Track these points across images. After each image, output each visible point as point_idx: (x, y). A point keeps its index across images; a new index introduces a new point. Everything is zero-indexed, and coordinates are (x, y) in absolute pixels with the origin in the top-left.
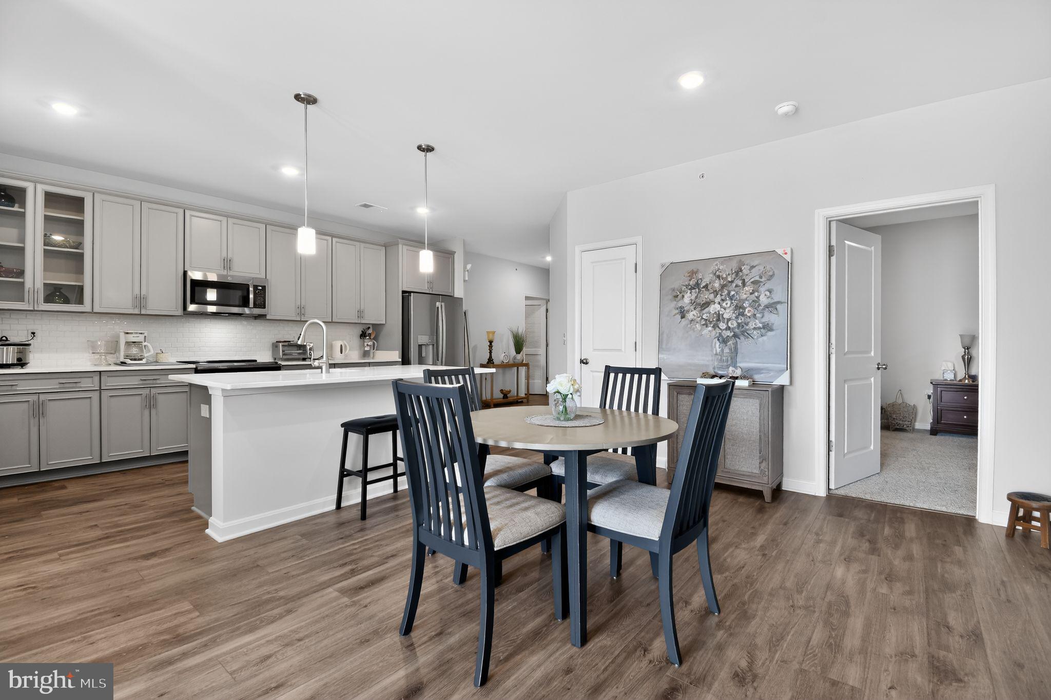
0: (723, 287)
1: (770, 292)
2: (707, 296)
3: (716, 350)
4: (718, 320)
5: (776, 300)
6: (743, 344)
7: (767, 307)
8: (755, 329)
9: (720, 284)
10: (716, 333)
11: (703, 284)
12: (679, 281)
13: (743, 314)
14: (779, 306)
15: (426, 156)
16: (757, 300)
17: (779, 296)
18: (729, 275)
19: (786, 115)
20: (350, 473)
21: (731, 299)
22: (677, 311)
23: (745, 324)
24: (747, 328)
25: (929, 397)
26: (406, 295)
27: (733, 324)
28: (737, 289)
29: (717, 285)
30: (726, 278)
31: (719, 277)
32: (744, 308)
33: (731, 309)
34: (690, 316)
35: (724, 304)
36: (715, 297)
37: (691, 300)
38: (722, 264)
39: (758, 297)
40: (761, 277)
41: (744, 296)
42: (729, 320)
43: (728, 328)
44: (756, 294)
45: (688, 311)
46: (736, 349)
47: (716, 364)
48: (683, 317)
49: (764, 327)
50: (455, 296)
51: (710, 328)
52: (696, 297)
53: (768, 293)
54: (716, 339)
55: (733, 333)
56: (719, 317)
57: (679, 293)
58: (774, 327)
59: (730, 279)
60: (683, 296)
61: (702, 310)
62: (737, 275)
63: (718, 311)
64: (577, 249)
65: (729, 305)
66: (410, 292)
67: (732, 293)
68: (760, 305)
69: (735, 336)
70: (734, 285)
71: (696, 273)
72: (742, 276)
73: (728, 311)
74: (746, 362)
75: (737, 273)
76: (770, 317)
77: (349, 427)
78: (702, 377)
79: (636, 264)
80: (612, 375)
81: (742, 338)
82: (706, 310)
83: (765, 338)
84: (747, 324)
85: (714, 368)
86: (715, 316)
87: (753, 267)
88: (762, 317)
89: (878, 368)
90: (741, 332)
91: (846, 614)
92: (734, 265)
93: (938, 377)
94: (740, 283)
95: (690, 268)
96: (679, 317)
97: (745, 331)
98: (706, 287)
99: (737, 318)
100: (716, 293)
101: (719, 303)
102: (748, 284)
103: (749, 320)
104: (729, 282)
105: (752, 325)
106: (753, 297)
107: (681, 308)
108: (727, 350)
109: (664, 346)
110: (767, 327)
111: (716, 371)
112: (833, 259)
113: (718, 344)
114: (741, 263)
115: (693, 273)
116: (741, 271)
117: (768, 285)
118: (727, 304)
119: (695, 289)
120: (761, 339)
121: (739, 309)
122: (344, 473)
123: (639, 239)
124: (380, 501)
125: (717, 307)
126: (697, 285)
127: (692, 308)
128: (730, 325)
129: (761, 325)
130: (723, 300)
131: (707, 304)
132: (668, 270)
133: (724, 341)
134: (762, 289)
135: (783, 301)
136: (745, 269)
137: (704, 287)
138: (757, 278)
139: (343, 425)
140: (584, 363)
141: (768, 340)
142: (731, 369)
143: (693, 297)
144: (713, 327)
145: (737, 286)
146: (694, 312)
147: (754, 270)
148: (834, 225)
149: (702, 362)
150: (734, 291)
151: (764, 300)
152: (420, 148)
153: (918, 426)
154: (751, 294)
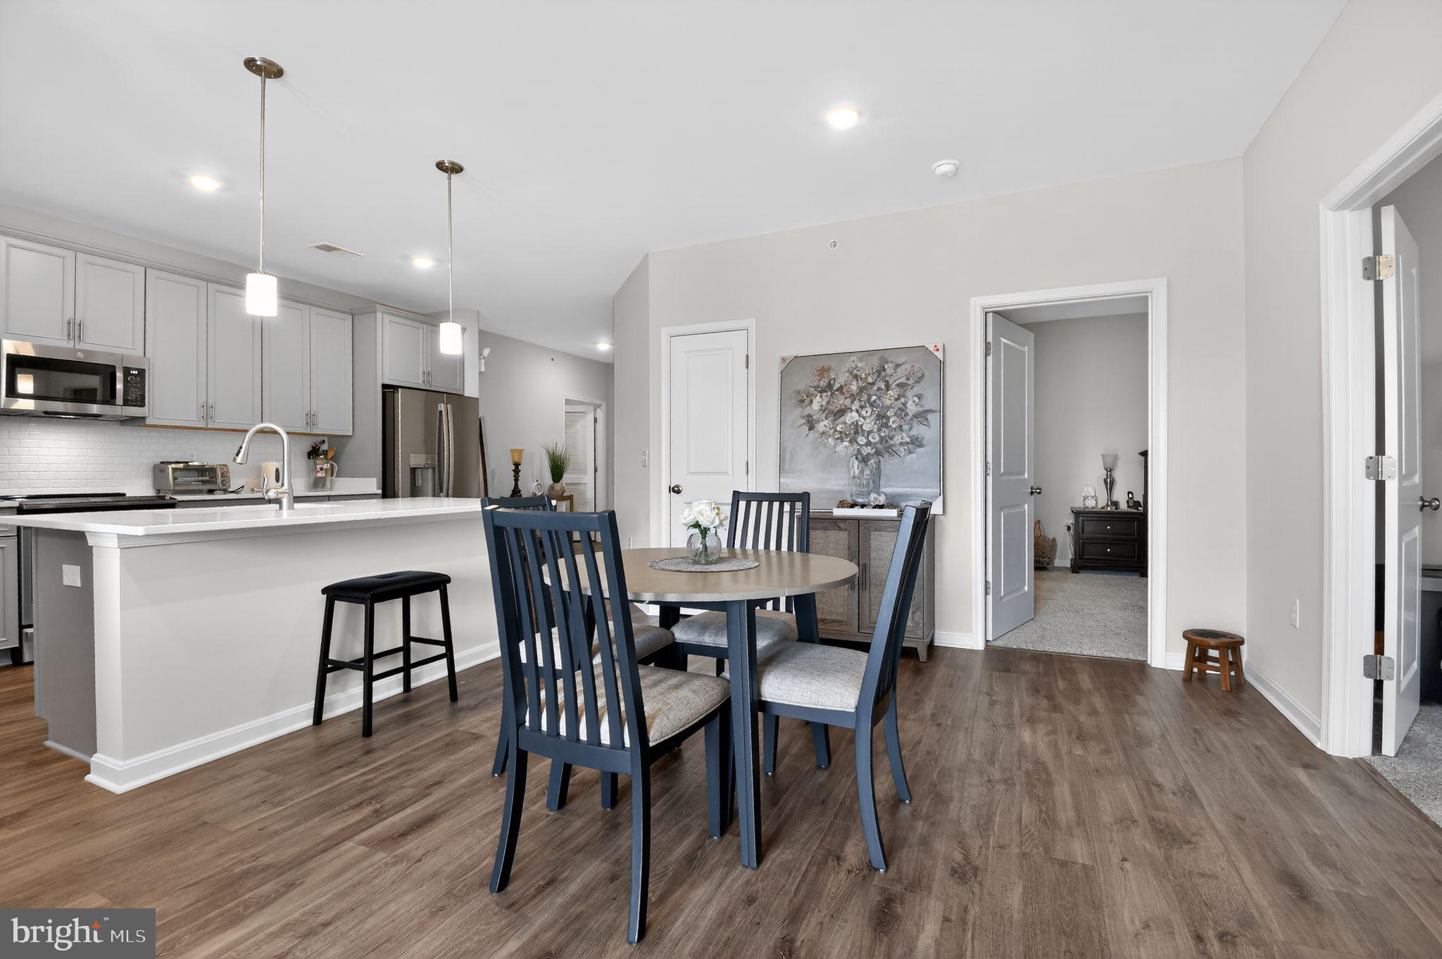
0: (861, 390)
1: (919, 398)
2: (841, 401)
3: (854, 472)
4: (856, 433)
5: (927, 408)
6: (888, 464)
7: (915, 416)
8: (901, 444)
9: (858, 387)
10: (854, 449)
11: (837, 386)
12: (804, 381)
13: (886, 426)
14: (930, 416)
15: (449, 179)
16: (903, 409)
17: (931, 402)
18: (869, 374)
19: (945, 174)
20: (339, 666)
21: (872, 405)
22: (804, 421)
23: (890, 438)
24: (892, 442)
25: (1069, 528)
26: (389, 391)
27: (875, 438)
28: (878, 393)
29: (854, 387)
30: (866, 378)
31: (856, 377)
32: (888, 418)
33: (872, 418)
34: (823, 425)
35: (863, 413)
36: (852, 403)
37: (822, 406)
38: (860, 360)
39: (904, 404)
40: (908, 379)
41: (888, 403)
42: (869, 433)
43: (868, 444)
44: (903, 400)
45: (818, 421)
46: (878, 468)
47: (854, 489)
48: (811, 428)
49: (912, 443)
50: (466, 395)
51: (846, 444)
52: (828, 403)
53: (916, 399)
54: (854, 457)
55: (874, 450)
56: (857, 430)
57: (805, 398)
58: (925, 442)
59: (870, 380)
60: (811, 402)
61: (835, 420)
62: (879, 374)
63: (857, 421)
64: (665, 332)
65: (869, 414)
66: (395, 388)
67: (874, 398)
68: (906, 414)
69: (878, 453)
70: (876, 388)
71: (829, 369)
72: (885, 376)
73: (868, 420)
74: (892, 486)
75: (879, 372)
76: (918, 430)
77: (334, 593)
78: (838, 507)
79: (747, 356)
80: (742, 504)
81: (886, 456)
82: (841, 420)
83: (913, 456)
84: (892, 438)
85: (852, 495)
86: (852, 427)
87: (898, 366)
88: (910, 429)
89: (1032, 493)
90: (885, 449)
91: (1049, 783)
92: (875, 362)
93: (1079, 504)
94: (883, 386)
95: (821, 363)
96: (806, 428)
97: (891, 446)
98: (841, 389)
99: (879, 430)
100: (853, 397)
101: (857, 411)
102: (893, 386)
103: (893, 433)
104: (870, 384)
105: (897, 439)
106: (899, 404)
107: (809, 416)
108: (867, 472)
109: (787, 467)
110: (916, 442)
111: (854, 498)
112: (990, 358)
113: (856, 463)
114: (884, 361)
115: (823, 371)
116: (884, 370)
117: (917, 389)
118: (867, 412)
119: (826, 392)
120: (909, 457)
121: (882, 418)
122: (327, 666)
123: (751, 323)
124: (389, 704)
125: (855, 414)
126: (830, 386)
127: (823, 416)
128: (870, 439)
129: (908, 440)
130: (862, 407)
131: (842, 412)
132: (791, 366)
133: (864, 460)
134: (909, 394)
135: (934, 409)
136: (889, 368)
137: (837, 390)
138: (903, 380)
139: (324, 591)
140: (674, 491)
141: (916, 459)
142: (873, 496)
143: (824, 403)
144: (850, 441)
145: (879, 389)
146: (826, 422)
147: (899, 369)
148: (990, 316)
149: (836, 488)
150: (876, 395)
151: (912, 408)
152: (440, 166)
153: (1058, 563)
154: (897, 399)
